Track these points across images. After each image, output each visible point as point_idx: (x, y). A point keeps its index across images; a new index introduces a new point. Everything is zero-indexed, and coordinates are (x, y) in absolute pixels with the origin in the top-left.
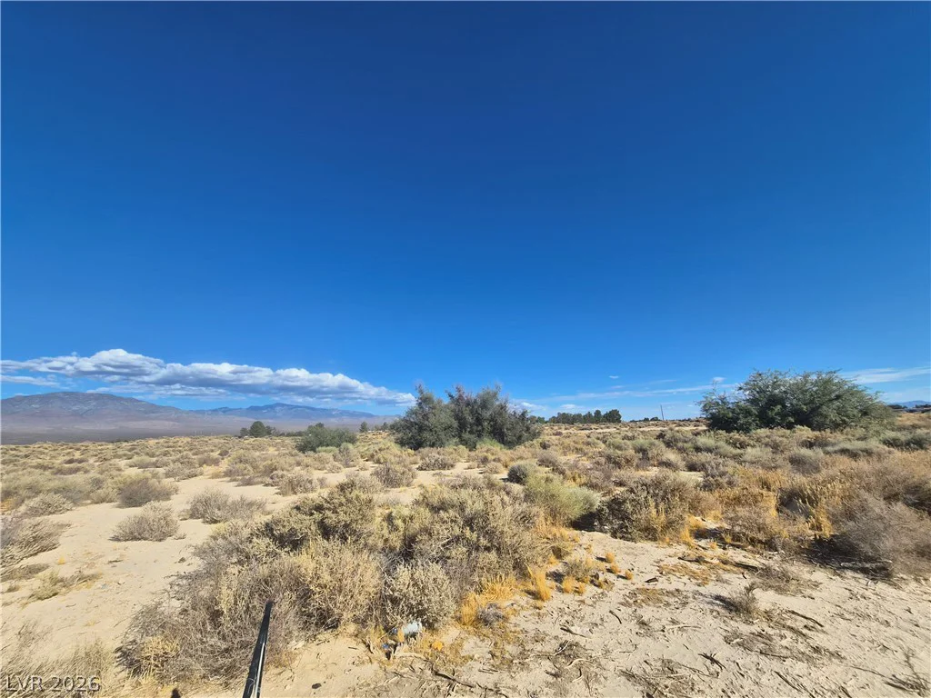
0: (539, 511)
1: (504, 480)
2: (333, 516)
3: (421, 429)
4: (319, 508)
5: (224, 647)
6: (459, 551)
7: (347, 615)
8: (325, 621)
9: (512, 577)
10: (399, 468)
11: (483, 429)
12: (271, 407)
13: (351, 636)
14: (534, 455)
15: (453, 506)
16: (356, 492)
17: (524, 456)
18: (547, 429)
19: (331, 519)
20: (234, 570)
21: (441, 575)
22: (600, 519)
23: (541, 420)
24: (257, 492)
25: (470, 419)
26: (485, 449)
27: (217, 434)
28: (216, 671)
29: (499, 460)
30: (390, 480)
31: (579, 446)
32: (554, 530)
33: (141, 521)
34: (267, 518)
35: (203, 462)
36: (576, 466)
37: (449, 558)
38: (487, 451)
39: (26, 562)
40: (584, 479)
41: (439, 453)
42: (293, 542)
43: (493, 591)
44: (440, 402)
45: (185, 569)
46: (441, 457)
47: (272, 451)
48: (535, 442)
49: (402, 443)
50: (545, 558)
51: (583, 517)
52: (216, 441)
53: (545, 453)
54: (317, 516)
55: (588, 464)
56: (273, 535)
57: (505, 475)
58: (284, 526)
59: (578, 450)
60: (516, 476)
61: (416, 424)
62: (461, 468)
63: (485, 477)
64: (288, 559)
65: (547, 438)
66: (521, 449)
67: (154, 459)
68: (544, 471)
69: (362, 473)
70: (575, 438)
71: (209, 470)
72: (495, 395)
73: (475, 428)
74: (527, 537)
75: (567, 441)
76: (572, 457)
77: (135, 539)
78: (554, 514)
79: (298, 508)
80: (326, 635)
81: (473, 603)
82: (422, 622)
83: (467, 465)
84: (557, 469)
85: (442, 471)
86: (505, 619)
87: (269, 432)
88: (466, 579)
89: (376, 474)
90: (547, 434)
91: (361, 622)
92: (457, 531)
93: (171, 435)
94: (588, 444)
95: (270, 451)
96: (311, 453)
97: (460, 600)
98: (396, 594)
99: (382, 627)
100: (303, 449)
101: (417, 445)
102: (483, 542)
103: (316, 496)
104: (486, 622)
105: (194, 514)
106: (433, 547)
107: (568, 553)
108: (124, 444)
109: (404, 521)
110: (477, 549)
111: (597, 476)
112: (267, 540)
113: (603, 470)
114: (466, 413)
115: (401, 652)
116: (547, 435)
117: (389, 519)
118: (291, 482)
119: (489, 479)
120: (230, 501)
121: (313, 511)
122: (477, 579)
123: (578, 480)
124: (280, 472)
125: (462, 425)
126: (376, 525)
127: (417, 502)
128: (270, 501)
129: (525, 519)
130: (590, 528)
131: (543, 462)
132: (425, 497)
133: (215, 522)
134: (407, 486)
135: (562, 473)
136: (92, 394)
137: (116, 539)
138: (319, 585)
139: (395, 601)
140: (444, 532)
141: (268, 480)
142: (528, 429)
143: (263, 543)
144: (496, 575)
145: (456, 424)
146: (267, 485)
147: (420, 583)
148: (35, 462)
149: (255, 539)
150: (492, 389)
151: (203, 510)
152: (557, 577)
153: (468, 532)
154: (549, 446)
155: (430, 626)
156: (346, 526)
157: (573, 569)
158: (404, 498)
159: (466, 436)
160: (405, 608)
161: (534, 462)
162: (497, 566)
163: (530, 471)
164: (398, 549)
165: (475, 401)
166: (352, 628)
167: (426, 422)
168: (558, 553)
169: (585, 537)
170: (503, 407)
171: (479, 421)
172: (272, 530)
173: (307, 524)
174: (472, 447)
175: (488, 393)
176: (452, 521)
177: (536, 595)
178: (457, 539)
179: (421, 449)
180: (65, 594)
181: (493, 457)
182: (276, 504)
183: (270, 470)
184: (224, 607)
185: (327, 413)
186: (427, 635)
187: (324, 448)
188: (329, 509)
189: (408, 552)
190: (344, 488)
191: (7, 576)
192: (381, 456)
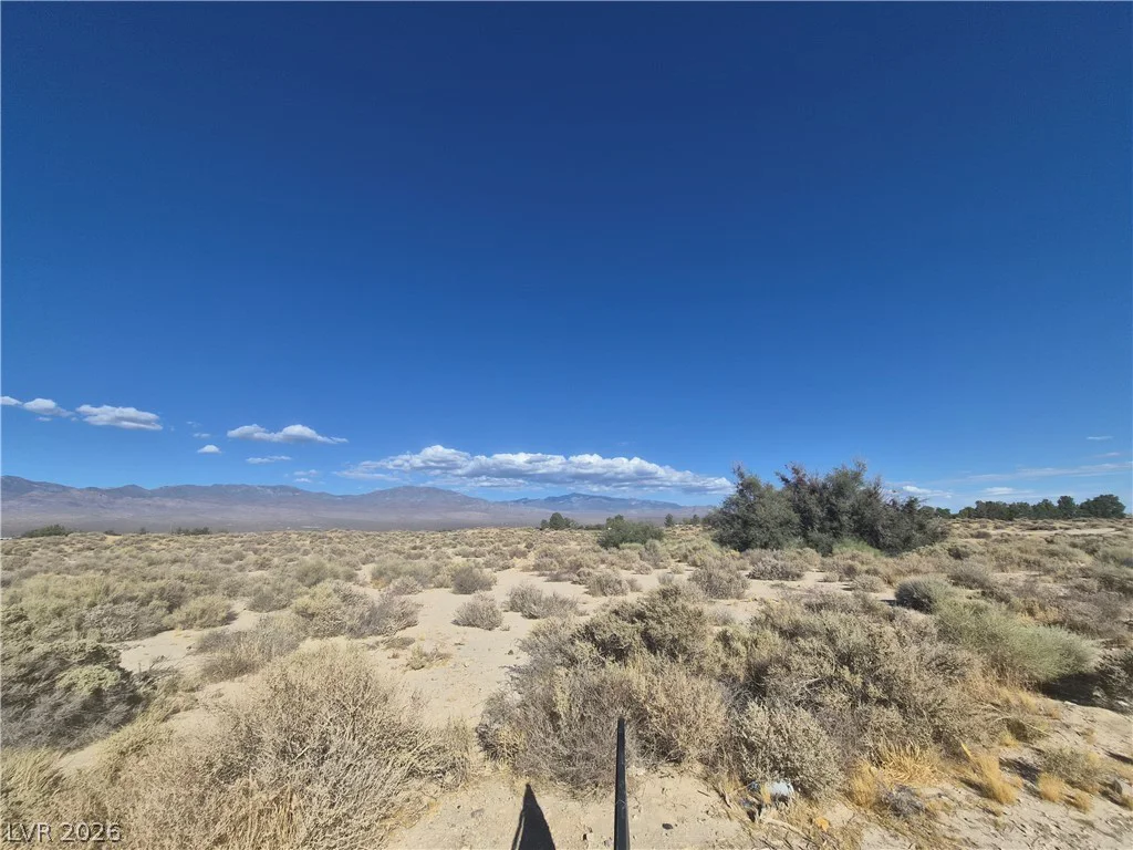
1: (890, 602)
2: (658, 626)
3: (746, 524)
4: (641, 616)
5: (566, 752)
6: (835, 699)
7: (693, 752)
8: (665, 751)
9: (933, 752)
10: (722, 573)
11: (842, 525)
12: (567, 498)
13: (698, 777)
14: (940, 569)
15: (815, 634)
16: (681, 601)
17: (923, 568)
18: (958, 528)
19: (656, 631)
20: (562, 671)
21: (814, 727)
22: (1106, 688)
23: (944, 513)
24: (567, 590)
25: (818, 512)
26: (848, 555)
27: (521, 525)
28: (562, 776)
29: (876, 573)
30: (714, 589)
31: (1031, 558)
32: (1005, 692)
33: (473, 609)
34: (584, 620)
35: (514, 554)
36: (1033, 592)
37: (821, 704)
38: (853, 557)
39: (400, 634)
40: (1053, 614)
41: (775, 557)
42: (615, 650)
43: (900, 767)
44: (769, 488)
45: (512, 661)
46: (780, 563)
47: (573, 544)
48: (937, 546)
49: (721, 541)
50: (994, 734)
51: (1064, 679)
52: (521, 533)
53: (963, 566)
54: (639, 624)
55: (1060, 589)
56: (595, 640)
57: (890, 594)
58: (605, 632)
59: (1029, 564)
60: (912, 599)
61: (738, 517)
62: (811, 579)
63: (857, 596)
64: (613, 669)
65: (960, 542)
66: (911, 558)
67: (473, 549)
68: (963, 595)
69: (677, 576)
70: (1020, 544)
71: (519, 562)
72: (856, 477)
73: (828, 524)
74: (953, 696)
75: (1004, 548)
76: (1020, 576)
77: (470, 625)
78: (1000, 667)
79: (616, 613)
80: (667, 768)
81: (869, 778)
82: (793, 784)
83: (821, 576)
84: (988, 591)
85: (785, 583)
86: (931, 815)
87: (568, 524)
88: (852, 736)
89: (695, 579)
90: (960, 536)
91: (710, 764)
92: (829, 671)
93: (482, 525)
94: (1053, 554)
95: (574, 545)
96: (614, 549)
97: (848, 769)
98: (753, 739)
99: (738, 778)
100: (605, 544)
101: (744, 546)
102: (874, 691)
103: (631, 598)
104: (897, 811)
105: (513, 607)
106: (798, 687)
107: (1040, 736)
108: (449, 533)
109: (745, 644)
110: (866, 698)
111: (1082, 609)
112: (590, 645)
113: (1096, 602)
114: (812, 502)
115: (769, 816)
117: (725, 639)
118: (599, 582)
119: (864, 599)
120: (544, 596)
121: (635, 619)
122: (871, 744)
123: (1040, 614)
124: (586, 570)
125: (807, 520)
126: (709, 644)
127: (757, 621)
128: (581, 600)
129: (944, 666)
130: (1086, 700)
131: (957, 580)
132: (768, 616)
133: (532, 617)
134: (738, 598)
135: (1002, 599)
136: (422, 488)
137: (456, 623)
138: (656, 707)
139: (752, 748)
140: (807, 667)
141: (576, 578)
142: (921, 527)
143: (584, 649)
144: (904, 745)
145: (796, 518)
146: (574, 583)
147: (784, 731)
148: (392, 547)
149: (577, 642)
150: (851, 468)
151: (522, 603)
152: (1025, 771)
153: (846, 673)
154: (967, 555)
155: (806, 792)
156: (674, 641)
157: (1057, 764)
158: (741, 613)
159: (815, 535)
160: (768, 761)
161: (941, 578)
162: (904, 731)
163: (936, 592)
164: (742, 679)
165: (824, 487)
166: (699, 768)
167: (753, 516)
168: (1020, 732)
169: (1076, 714)
170: (872, 495)
171: (833, 514)
172: (592, 634)
173: (629, 633)
174: (827, 551)
175: (846, 474)
176: (819, 654)
177: (984, 791)
178: (830, 682)
179: (750, 551)
180: (429, 668)
181: (865, 568)
182: (593, 608)
183: (576, 567)
184: (561, 709)
185: (625, 503)
186: (802, 803)
187: (628, 545)
188: (652, 618)
189: (756, 684)
190: (664, 594)
191: (390, 645)
192: (696, 556)
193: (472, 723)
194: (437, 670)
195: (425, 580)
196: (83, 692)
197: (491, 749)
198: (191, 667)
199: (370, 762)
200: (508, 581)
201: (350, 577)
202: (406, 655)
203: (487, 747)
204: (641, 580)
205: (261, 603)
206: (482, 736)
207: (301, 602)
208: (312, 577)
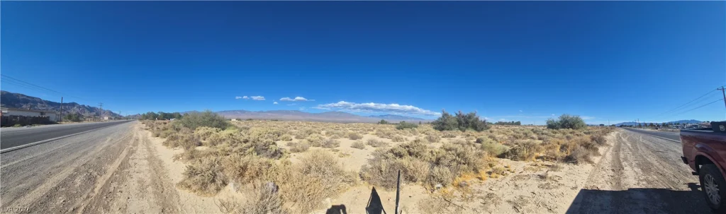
0: (486, 153)
1: (474, 142)
3: (443, 124)
4: (408, 147)
5: (384, 180)
6: (454, 164)
7: (419, 179)
8: (412, 179)
9: (472, 173)
10: (434, 136)
11: (469, 125)
12: (387, 116)
13: (421, 185)
14: (487, 135)
15: (453, 150)
16: (420, 143)
17: (484, 135)
18: (493, 126)
19: (412, 150)
20: (384, 160)
21: (448, 171)
22: (507, 155)
23: (491, 124)
24: (385, 140)
25: (463, 122)
26: (469, 132)
27: (371, 123)
28: (383, 185)
29: (473, 135)
30: (431, 140)
32: (491, 158)
33: (356, 144)
34: (391, 148)
35: (368, 130)
36: (502, 138)
37: (451, 165)
39: (336, 148)
40: (504, 143)
41: (450, 132)
42: (400, 155)
43: (465, 177)
44: (451, 116)
45: (368, 157)
46: (451, 134)
47: (388, 128)
49: (436, 129)
50: (486, 167)
51: (502, 154)
52: (371, 125)
53: (491, 134)
54: (407, 149)
55: (507, 138)
56: (394, 153)
58: (397, 151)
60: (479, 141)
61: (442, 122)
62: (458, 138)
64: (398, 160)
66: (482, 133)
68: (490, 140)
71: (371, 132)
72: (474, 114)
73: (465, 124)
74: (480, 160)
76: (501, 136)
78: (491, 153)
79: (400, 146)
80: (411, 183)
81: (458, 180)
82: (441, 184)
83: (461, 137)
84: (494, 139)
85: (451, 138)
86: (468, 186)
87: (386, 123)
88: (456, 172)
89: (426, 138)
92: (454, 157)
93: (358, 122)
95: (388, 129)
96: (402, 130)
97: (454, 179)
98: (434, 175)
99: (430, 184)
100: (398, 128)
101: (442, 130)
102: (463, 161)
103: (405, 142)
104: (461, 186)
105: (369, 144)
106: (446, 162)
107: (495, 166)
108: (347, 124)
109: (437, 153)
110: (460, 163)
111: (509, 141)
113: (511, 140)
114: (462, 119)
115: (436, 192)
116: (493, 128)
117: (432, 152)
118: (396, 138)
119: (468, 142)
120: (378, 142)
121: (406, 147)
122: (460, 173)
123: (502, 143)
124: (392, 135)
125: (460, 124)
126: (427, 153)
127: (441, 148)
129: (480, 155)
130: (504, 158)
131: (490, 137)
132: (444, 146)
133: (375, 147)
135: (497, 140)
137: (352, 147)
139: (434, 177)
140: (449, 157)
141: (389, 137)
143: (390, 155)
144: (467, 172)
145: (457, 123)
147: (441, 172)
148: (330, 127)
149: (388, 153)
150: (474, 112)
151: (371, 143)
152: (490, 173)
153: (457, 158)
155: (444, 186)
156: (417, 153)
157: (496, 171)
158: (437, 146)
159: (461, 127)
160: (437, 180)
161: (487, 137)
162: (467, 169)
163: (485, 139)
164: (434, 162)
165: (466, 116)
166: (421, 183)
167: (446, 122)
168: (491, 166)
169: (501, 160)
170: (477, 119)
171: (467, 123)
172: (393, 151)
173: (404, 151)
174: (464, 131)
175: (472, 113)
176: (453, 154)
177: (480, 179)
178: (454, 160)
179: (444, 131)
180: (344, 157)
181: (471, 134)
182: (394, 145)
183: (389, 134)
184: (383, 169)
185: (407, 118)
186: (443, 188)
187: (406, 129)
188: (411, 147)
189: (438, 162)
190: (415, 141)
191: (333, 151)
192: (428, 132)
193: (358, 171)
194: (346, 158)
195: (341, 136)
196: (274, 150)
197: (363, 178)
198: (288, 148)
199: (334, 177)
200: (366, 138)
201: (319, 133)
202: (338, 154)
203: (361, 177)
204: (409, 138)
205: (297, 137)
206: (360, 175)
207: (309, 138)
208: (309, 132)
